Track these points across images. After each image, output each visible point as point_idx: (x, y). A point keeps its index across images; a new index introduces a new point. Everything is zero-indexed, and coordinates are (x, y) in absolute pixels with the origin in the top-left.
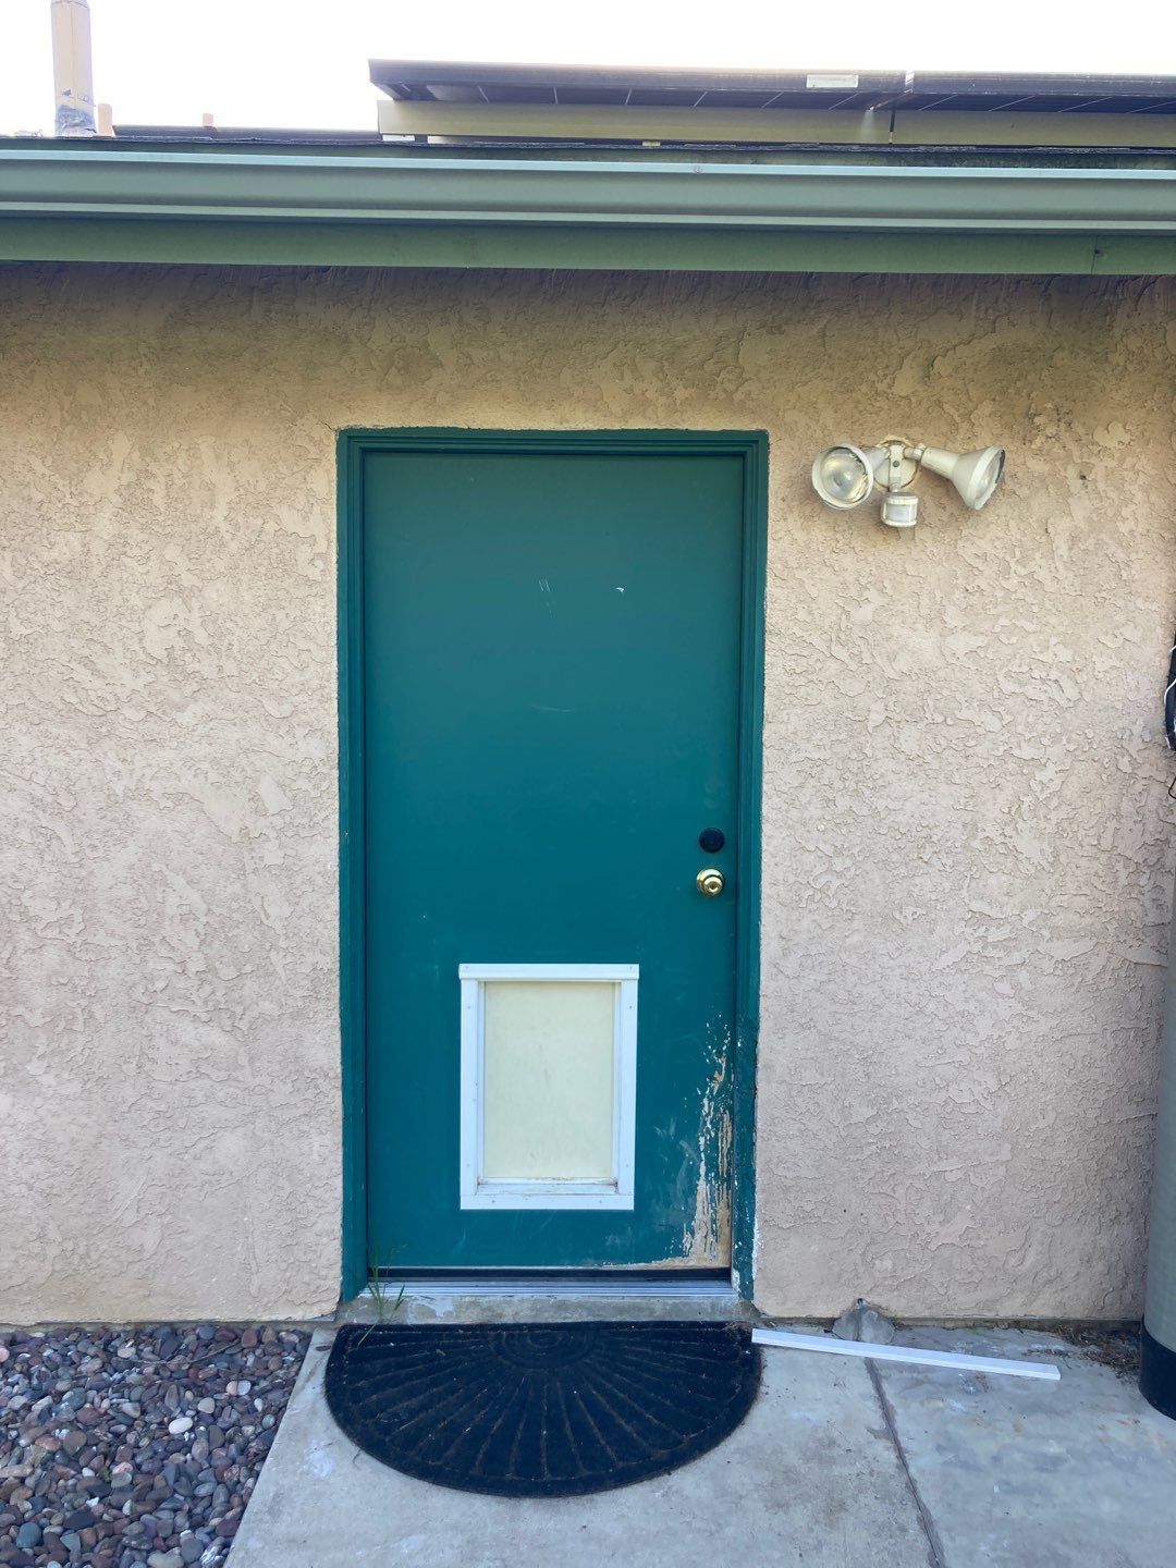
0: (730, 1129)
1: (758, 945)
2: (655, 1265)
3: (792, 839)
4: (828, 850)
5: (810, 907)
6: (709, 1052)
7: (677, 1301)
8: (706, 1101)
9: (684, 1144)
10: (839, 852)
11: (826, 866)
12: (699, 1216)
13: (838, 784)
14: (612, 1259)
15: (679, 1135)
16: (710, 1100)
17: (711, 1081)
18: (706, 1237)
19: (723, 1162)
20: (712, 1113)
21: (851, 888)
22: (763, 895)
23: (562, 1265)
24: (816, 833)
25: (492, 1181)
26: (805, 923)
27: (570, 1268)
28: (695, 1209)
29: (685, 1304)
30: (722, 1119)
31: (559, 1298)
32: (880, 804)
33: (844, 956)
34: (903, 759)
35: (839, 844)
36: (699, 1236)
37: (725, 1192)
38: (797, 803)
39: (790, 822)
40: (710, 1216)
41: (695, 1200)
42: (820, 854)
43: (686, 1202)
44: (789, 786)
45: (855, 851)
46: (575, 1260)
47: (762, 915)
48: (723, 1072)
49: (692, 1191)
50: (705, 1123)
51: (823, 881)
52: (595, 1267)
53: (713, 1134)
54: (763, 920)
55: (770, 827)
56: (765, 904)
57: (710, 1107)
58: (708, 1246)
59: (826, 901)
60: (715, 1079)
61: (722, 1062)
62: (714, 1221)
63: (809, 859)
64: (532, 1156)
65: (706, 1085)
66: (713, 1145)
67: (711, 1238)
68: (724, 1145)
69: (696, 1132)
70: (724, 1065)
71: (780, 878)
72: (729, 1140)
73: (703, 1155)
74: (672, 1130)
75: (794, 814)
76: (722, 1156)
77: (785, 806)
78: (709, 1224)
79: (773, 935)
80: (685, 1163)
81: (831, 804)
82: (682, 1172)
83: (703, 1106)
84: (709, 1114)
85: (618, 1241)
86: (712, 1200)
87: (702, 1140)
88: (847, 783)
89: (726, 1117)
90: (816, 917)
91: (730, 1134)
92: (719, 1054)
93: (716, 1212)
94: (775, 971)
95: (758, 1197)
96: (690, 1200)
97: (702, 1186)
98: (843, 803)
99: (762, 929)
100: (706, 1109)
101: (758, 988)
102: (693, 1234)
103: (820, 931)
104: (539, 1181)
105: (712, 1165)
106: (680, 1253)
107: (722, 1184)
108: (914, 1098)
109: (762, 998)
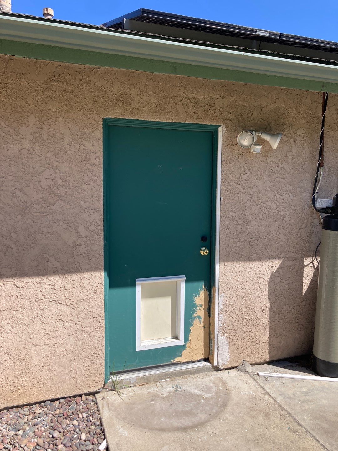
0: (209, 319)
5: (232, 256)
21: (242, 250)
22: (220, 254)
23: (165, 363)
24: (233, 236)
31: (166, 372)
32: (249, 227)
33: (240, 269)
46: (168, 361)
51: (235, 249)
52: (173, 362)
63: (231, 243)
72: (209, 322)
79: (223, 264)
85: (179, 354)
108: (256, 305)
109: (220, 282)
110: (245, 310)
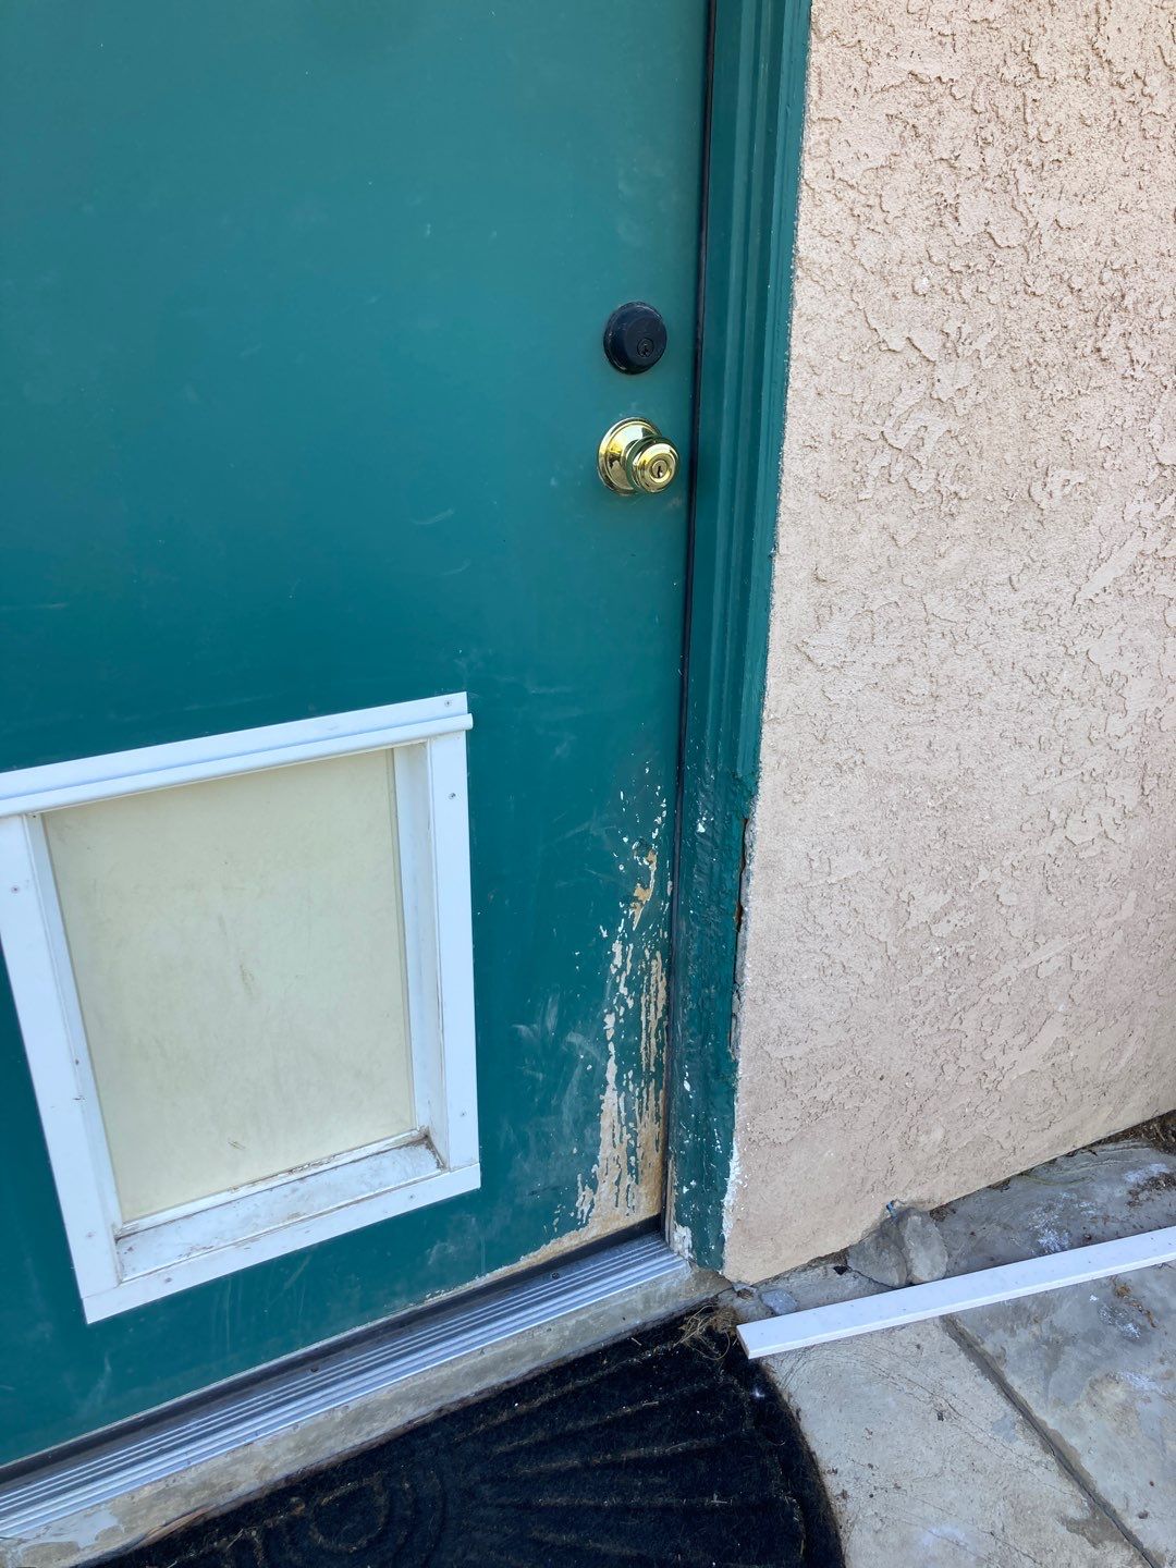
0: (662, 985)
1: (767, 606)
2: (525, 1262)
3: (859, 321)
4: (930, 344)
5: (881, 496)
6: (626, 850)
7: (582, 1318)
8: (617, 947)
9: (575, 1038)
10: (952, 347)
11: (922, 388)
12: (605, 1151)
13: (970, 159)
14: (443, 1283)
15: (563, 1027)
16: (625, 943)
17: (628, 907)
18: (617, 1183)
19: (649, 1047)
20: (629, 966)
21: (962, 439)
22: (787, 480)
23: (344, 1330)
24: (907, 301)
25: (146, 1223)
26: (863, 538)
27: (358, 1329)
28: (598, 1143)
29: (597, 1317)
30: (649, 968)
31: (353, 1406)
32: (1046, 210)
33: (932, 600)
34: (1104, 84)
35: (951, 328)
36: (604, 1187)
37: (652, 1097)
38: (878, 216)
39: (858, 271)
40: (625, 1145)
41: (598, 1128)
42: (914, 357)
43: (582, 1138)
44: (865, 164)
45: (981, 345)
46: (367, 1308)
47: (781, 530)
48: (653, 881)
49: (592, 1114)
50: (616, 986)
51: (911, 427)
52: (412, 1308)
53: (630, 1003)
54: (782, 542)
55: (815, 290)
56: (789, 501)
57: (624, 955)
58: (623, 1194)
59: (913, 476)
60: (636, 899)
61: (651, 862)
62: (632, 1151)
63: (888, 369)
64: (235, 1145)
65: (618, 914)
66: (631, 1023)
67: (627, 1180)
68: (652, 1017)
69: (598, 1007)
70: (653, 868)
71: (825, 429)
72: (660, 1006)
73: (611, 1047)
74: (551, 1022)
75: (870, 248)
76: (648, 1036)
77: (850, 227)
78: (623, 1162)
79: (803, 574)
80: (578, 1071)
81: (947, 218)
82: (573, 1089)
83: (613, 954)
84: (623, 968)
85: (451, 1249)
86: (630, 1117)
87: (610, 1020)
88: (989, 152)
89: (657, 965)
90: (891, 520)
91: (662, 994)
92: (645, 848)
93: (635, 1135)
94: (797, 659)
95: (742, 1107)
96: (588, 1132)
97: (611, 1101)
98: (976, 210)
99: (778, 566)
100: (618, 961)
101: (761, 706)
102: (594, 1185)
103: (891, 551)
104: (260, 1187)
105: (628, 1057)
106: (575, 1224)
107: (647, 1084)
108: (1011, 857)
110: (938, 900)
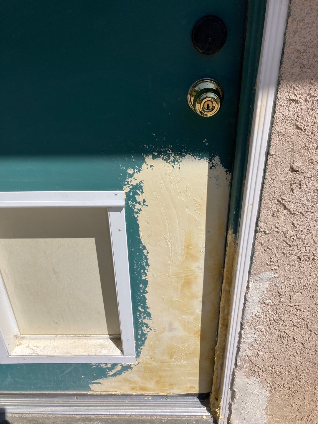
109: (259, 234)
